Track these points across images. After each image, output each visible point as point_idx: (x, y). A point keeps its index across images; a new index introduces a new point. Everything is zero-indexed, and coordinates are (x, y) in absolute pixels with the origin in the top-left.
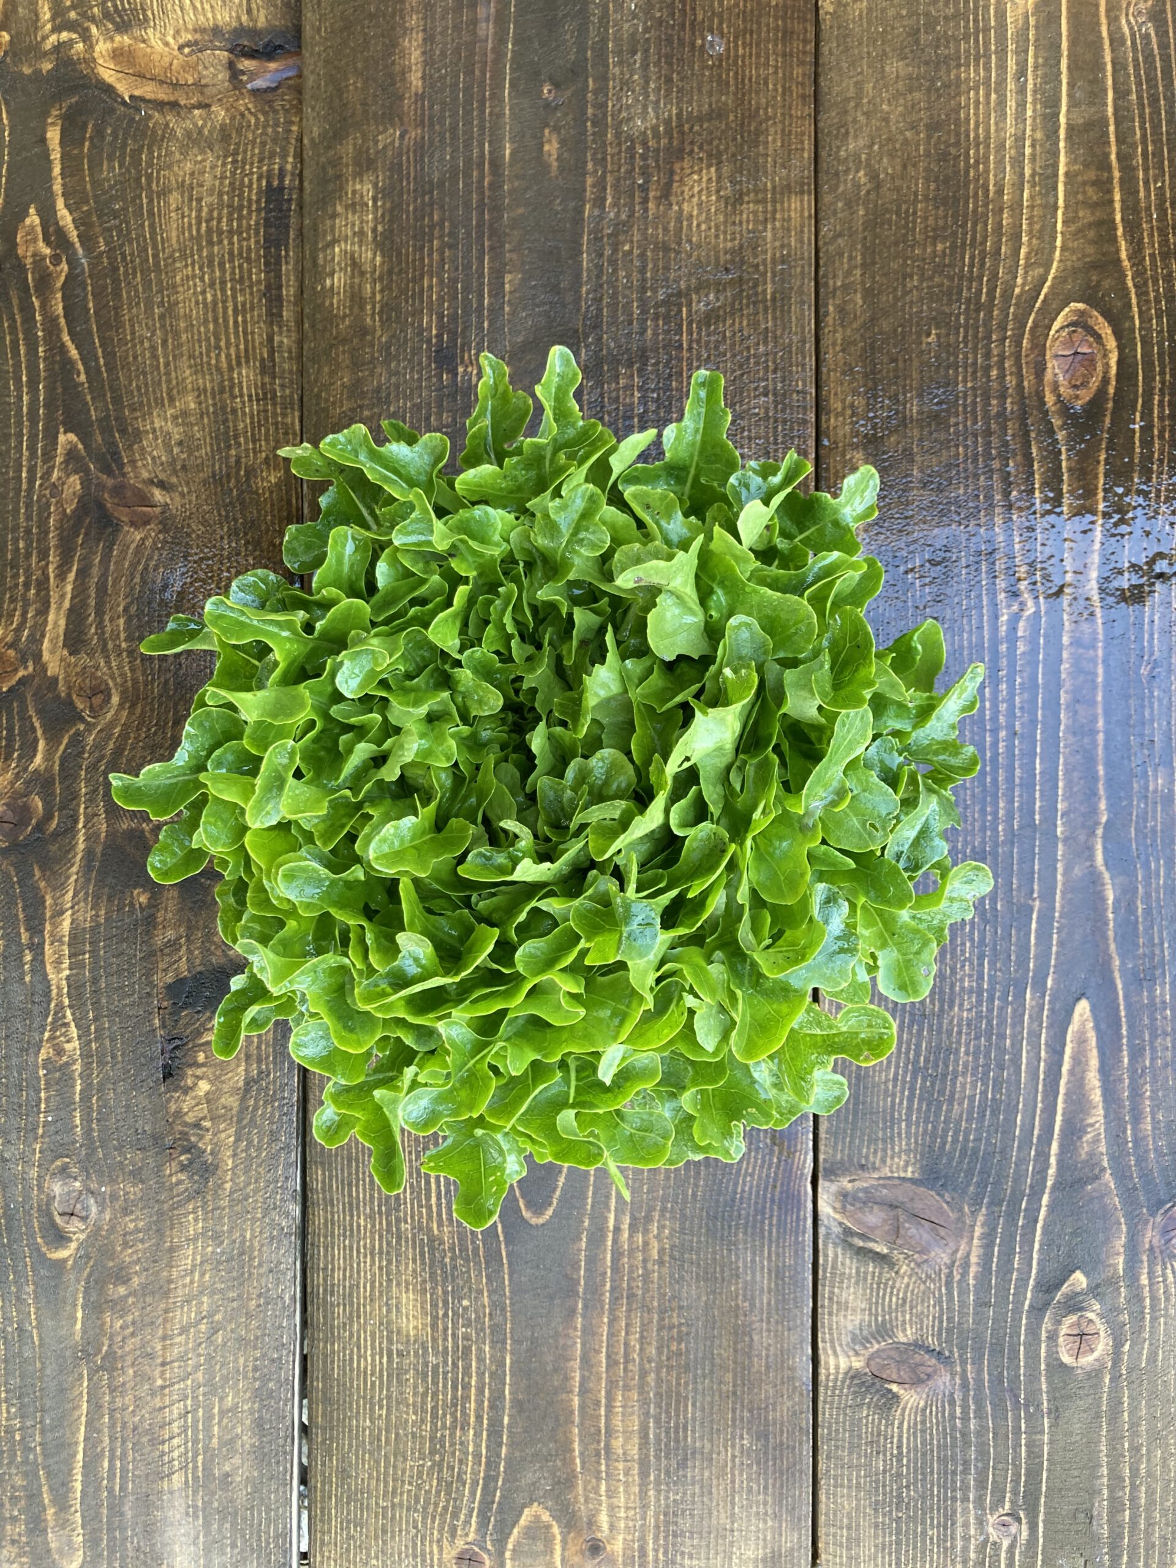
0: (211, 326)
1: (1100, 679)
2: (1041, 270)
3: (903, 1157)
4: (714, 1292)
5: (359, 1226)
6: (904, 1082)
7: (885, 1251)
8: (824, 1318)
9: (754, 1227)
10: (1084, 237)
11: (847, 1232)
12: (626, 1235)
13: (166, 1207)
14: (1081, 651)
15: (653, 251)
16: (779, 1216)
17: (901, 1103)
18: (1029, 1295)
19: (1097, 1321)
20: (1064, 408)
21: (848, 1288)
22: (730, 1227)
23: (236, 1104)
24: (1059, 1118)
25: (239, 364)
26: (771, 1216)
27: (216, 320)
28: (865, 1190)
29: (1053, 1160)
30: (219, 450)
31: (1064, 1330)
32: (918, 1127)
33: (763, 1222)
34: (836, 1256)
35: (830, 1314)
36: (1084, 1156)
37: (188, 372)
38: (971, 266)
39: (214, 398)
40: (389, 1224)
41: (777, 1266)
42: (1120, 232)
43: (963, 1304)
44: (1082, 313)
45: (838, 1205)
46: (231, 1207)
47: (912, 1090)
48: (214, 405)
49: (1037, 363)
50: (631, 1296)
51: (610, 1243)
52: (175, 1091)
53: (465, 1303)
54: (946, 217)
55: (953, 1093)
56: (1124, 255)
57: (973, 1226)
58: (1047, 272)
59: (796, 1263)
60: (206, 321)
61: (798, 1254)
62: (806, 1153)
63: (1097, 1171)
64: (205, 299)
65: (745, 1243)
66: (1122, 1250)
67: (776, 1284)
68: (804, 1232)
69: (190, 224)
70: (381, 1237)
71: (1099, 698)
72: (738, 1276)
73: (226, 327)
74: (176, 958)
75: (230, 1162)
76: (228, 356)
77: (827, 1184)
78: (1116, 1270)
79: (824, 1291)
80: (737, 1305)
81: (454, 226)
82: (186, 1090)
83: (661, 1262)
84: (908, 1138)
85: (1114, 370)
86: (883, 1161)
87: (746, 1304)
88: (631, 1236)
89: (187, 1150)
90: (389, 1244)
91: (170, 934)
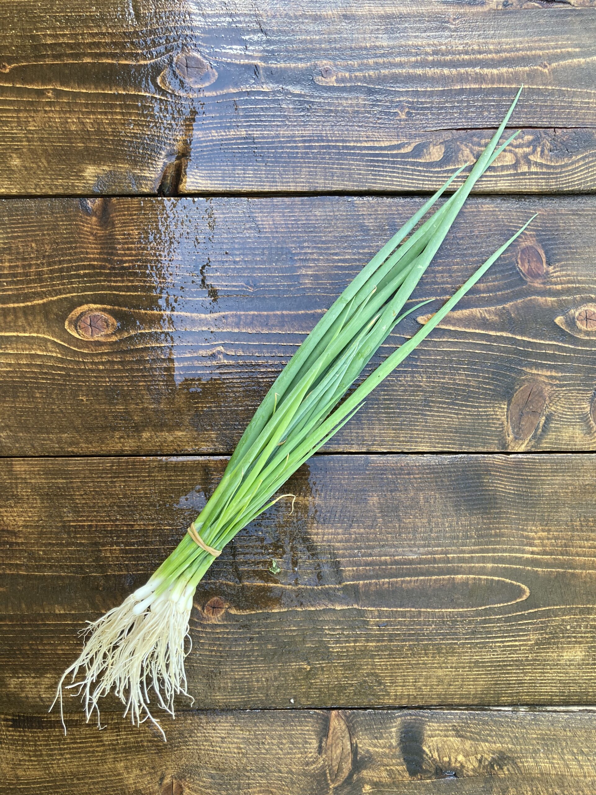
0: (82, 755)
1: (256, 313)
2: (49, 344)
3: (497, 409)
4: (564, 504)
5: (530, 680)
6: (459, 410)
7: (544, 418)
8: (578, 448)
9: (531, 484)
10: (32, 322)
11: (534, 437)
12: (535, 549)
13: (520, 776)
14: (242, 323)
15: (43, 540)
16: (526, 471)
17: (469, 411)
18: (567, 345)
19: (580, 311)
20: (119, 331)
21: (562, 436)
22: (531, 496)
23: (469, 742)
24: (477, 331)
25: (101, 741)
26: (526, 475)
27: (79, 753)
28: (513, 428)
29: (499, 334)
30: (144, 751)
31: (584, 328)
32: (481, 403)
33: (529, 480)
34: (546, 443)
35: (575, 445)
36: (497, 318)
37: (106, 767)
38: (47, 379)
39: (118, 753)
40: (528, 665)
41: (552, 472)
42: (29, 304)
43: (571, 379)
44: (70, 323)
45: (521, 442)
46: (520, 745)
47: (462, 405)
48: (121, 753)
49: (96, 345)
50: (566, 546)
51: (539, 557)
52: (463, 772)
53: (568, 627)
54: (23, 392)
55: (465, 385)
56: (41, 302)
57: (532, 374)
58: (49, 340)
59: (550, 463)
60: (80, 758)
61: (545, 462)
62: (494, 458)
63: (504, 311)
64: (69, 758)
65: (539, 488)
66: (544, 298)
67: (561, 472)
68: (534, 459)
69: (32, 765)
70: (535, 669)
71: (265, 313)
72: (556, 492)
73: (83, 747)
74: (396, 772)
75: (498, 745)
76: (97, 746)
77: (510, 447)
78: (554, 301)
79: (564, 448)
80: (571, 492)
81: (32, 639)
82: (462, 766)
83: (549, 531)
84: (487, 407)
85: (99, 306)
86: (499, 419)
87: (570, 487)
88: (536, 546)
89: (492, 767)
90: (539, 665)
91: (384, 774)
